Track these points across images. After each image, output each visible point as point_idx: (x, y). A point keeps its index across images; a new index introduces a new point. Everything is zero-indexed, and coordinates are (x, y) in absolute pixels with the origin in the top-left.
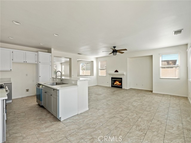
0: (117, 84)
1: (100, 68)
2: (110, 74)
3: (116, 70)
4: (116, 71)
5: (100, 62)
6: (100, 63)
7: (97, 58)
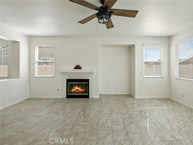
0: (78, 90)
1: (37, 59)
2: (63, 73)
3: (78, 65)
4: (78, 67)
5: (37, 46)
6: (37, 50)
7: (30, 38)
